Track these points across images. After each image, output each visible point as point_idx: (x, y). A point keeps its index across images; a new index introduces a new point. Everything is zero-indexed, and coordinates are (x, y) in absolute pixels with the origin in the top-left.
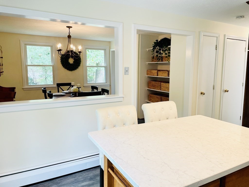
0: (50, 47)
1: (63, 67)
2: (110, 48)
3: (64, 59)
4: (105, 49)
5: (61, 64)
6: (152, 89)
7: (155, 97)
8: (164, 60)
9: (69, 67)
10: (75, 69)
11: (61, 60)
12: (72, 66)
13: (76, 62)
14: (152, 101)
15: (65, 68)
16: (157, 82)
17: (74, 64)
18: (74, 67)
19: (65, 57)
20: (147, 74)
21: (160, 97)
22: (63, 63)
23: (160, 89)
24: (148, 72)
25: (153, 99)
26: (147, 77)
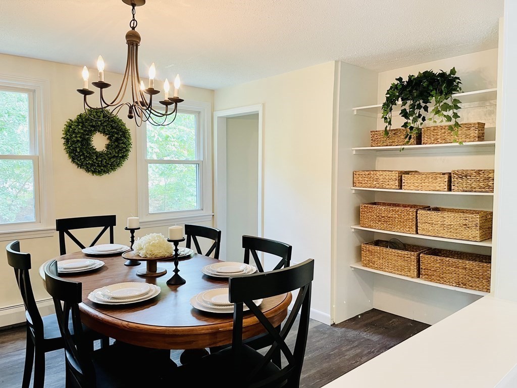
0: (25, 96)
1: (73, 161)
2: (213, 110)
3: (76, 137)
4: (199, 113)
5: (64, 152)
6: (378, 229)
7: (390, 253)
8: (426, 139)
9: (95, 161)
10: (112, 169)
11: (66, 138)
12: (102, 160)
13: (117, 146)
14: (376, 266)
15: (78, 164)
16: (397, 209)
17: (111, 154)
18: (108, 164)
19: (80, 131)
20: (355, 184)
21: (413, 255)
22: (73, 150)
23: (415, 229)
24: (357, 177)
25: (381, 262)
26: (354, 192)
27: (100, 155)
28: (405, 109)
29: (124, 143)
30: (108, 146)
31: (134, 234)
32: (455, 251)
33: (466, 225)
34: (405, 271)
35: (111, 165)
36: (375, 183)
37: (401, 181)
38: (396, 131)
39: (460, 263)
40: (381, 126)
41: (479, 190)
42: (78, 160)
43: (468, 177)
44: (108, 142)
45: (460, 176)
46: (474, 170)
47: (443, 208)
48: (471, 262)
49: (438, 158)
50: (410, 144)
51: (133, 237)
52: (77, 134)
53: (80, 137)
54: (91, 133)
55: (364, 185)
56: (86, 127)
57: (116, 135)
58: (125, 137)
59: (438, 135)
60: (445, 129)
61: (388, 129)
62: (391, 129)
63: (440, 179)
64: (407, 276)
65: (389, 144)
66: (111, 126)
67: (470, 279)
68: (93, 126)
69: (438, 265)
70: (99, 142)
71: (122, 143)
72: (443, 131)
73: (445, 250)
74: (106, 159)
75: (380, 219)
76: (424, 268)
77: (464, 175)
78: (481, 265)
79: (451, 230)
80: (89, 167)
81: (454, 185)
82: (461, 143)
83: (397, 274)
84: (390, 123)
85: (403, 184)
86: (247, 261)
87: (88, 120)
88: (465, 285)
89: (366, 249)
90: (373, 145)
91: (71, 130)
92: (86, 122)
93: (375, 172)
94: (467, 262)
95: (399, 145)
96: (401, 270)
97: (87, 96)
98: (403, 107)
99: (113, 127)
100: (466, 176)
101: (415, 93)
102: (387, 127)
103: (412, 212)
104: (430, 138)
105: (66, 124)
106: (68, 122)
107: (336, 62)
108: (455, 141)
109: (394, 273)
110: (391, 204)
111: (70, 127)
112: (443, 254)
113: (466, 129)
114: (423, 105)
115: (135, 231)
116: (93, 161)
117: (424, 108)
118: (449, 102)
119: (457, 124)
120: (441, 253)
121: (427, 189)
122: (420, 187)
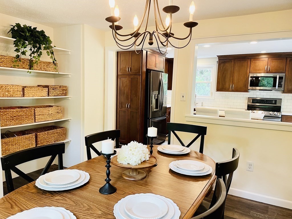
6: (12, 125)
16: (24, 110)
21: (34, 135)
23: (34, 120)
39: (55, 131)
41: (61, 95)
43: (56, 89)
45: (53, 89)
76: (40, 140)
81: (50, 93)
85: (25, 94)
96: (27, 147)
104: (38, 67)
122: (35, 95)
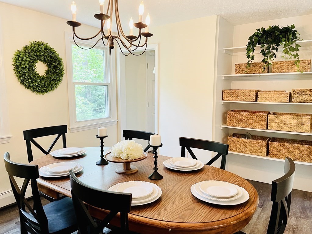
1: (22, 83)
3: (24, 64)
6: (240, 127)
7: (248, 142)
8: (275, 69)
9: (40, 83)
10: (51, 89)
11: (16, 65)
12: (45, 83)
13: (55, 72)
14: (238, 150)
15: (25, 85)
16: (254, 114)
17: (50, 78)
18: (49, 85)
19: (27, 59)
20: (223, 99)
21: (264, 143)
22: (23, 74)
23: (266, 126)
24: (225, 94)
25: (242, 148)
26: (222, 103)
27: (42, 79)
28: (263, 50)
29: (60, 70)
30: (47, 72)
31: (103, 141)
32: (285, 139)
33: (301, 123)
34: (259, 153)
35: (51, 86)
36: (239, 97)
37: (256, 96)
38: (254, 64)
39: (296, 146)
40: (245, 60)
41: (310, 101)
42: (26, 83)
43: (303, 94)
44: (46, 69)
45: (298, 93)
46: (308, 89)
47: (277, 113)
48: (304, 146)
49: (274, 82)
50: (264, 73)
51: (102, 143)
52: (25, 61)
53: (28, 64)
54: (35, 61)
55: (230, 99)
56: (32, 57)
57: (54, 64)
58: (60, 65)
59: (283, 67)
60: (288, 63)
61: (250, 62)
62: (252, 62)
63: (284, 95)
64: (260, 155)
65: (248, 73)
66: (50, 56)
67: (302, 155)
68: (37, 56)
69: (281, 148)
70: (41, 68)
71: (58, 70)
72: (287, 64)
73: (279, 138)
74: (47, 82)
75: (241, 120)
76: (271, 150)
77: (300, 92)
78: (310, 147)
79: (291, 126)
80: (35, 88)
81: (293, 99)
82: (302, 72)
83: (253, 155)
84: (253, 59)
85: (258, 98)
86: (183, 155)
87: (33, 51)
88: (299, 159)
89: (231, 140)
90: (237, 73)
91: (20, 58)
92: (31, 53)
93: (238, 91)
94: (301, 145)
95: (256, 73)
96: (256, 152)
97: (75, 27)
98: (262, 49)
99: (51, 58)
100: (302, 93)
101: (270, 39)
102: (249, 61)
103: (264, 116)
104: (277, 69)
105: (15, 53)
106: (16, 52)
107: (217, 16)
108: (298, 71)
109: (251, 154)
110: (243, 111)
111: (19, 56)
112: (278, 141)
113: (303, 63)
114: (275, 47)
115: (104, 138)
116: (38, 83)
117: (276, 49)
118: (294, 46)
119: (298, 60)
120: (276, 140)
121: (275, 101)
122: (270, 100)
